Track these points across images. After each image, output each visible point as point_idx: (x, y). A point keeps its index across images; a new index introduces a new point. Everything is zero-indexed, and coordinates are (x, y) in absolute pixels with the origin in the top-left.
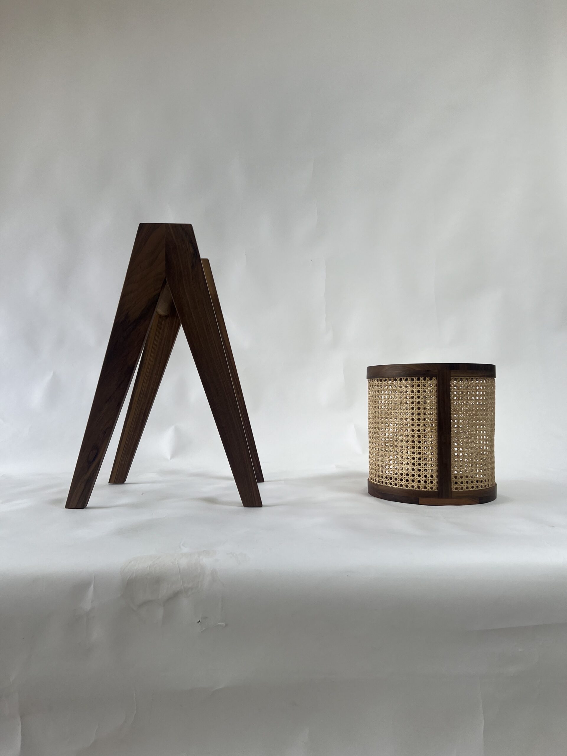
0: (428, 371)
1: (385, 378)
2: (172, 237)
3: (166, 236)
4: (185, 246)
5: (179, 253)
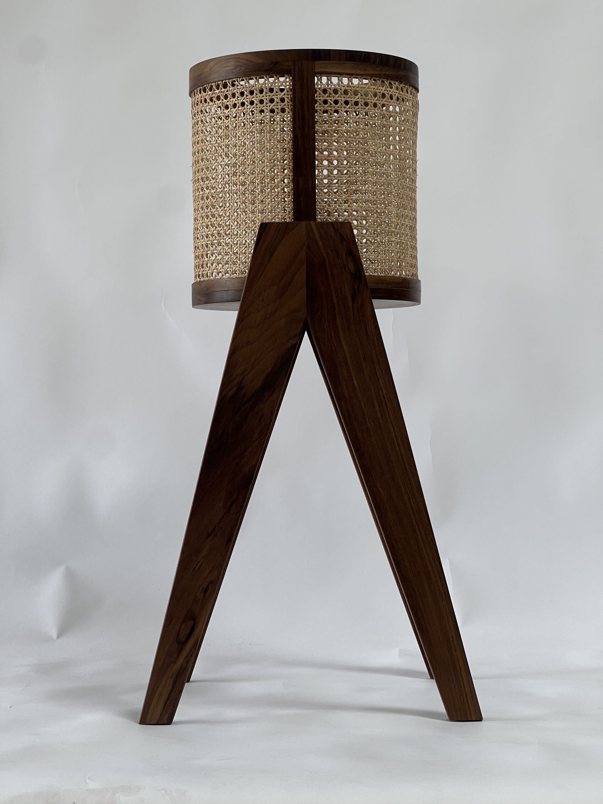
0: (276, 63)
1: (210, 85)
2: (317, 244)
3: (306, 243)
4: (341, 260)
5: (329, 273)
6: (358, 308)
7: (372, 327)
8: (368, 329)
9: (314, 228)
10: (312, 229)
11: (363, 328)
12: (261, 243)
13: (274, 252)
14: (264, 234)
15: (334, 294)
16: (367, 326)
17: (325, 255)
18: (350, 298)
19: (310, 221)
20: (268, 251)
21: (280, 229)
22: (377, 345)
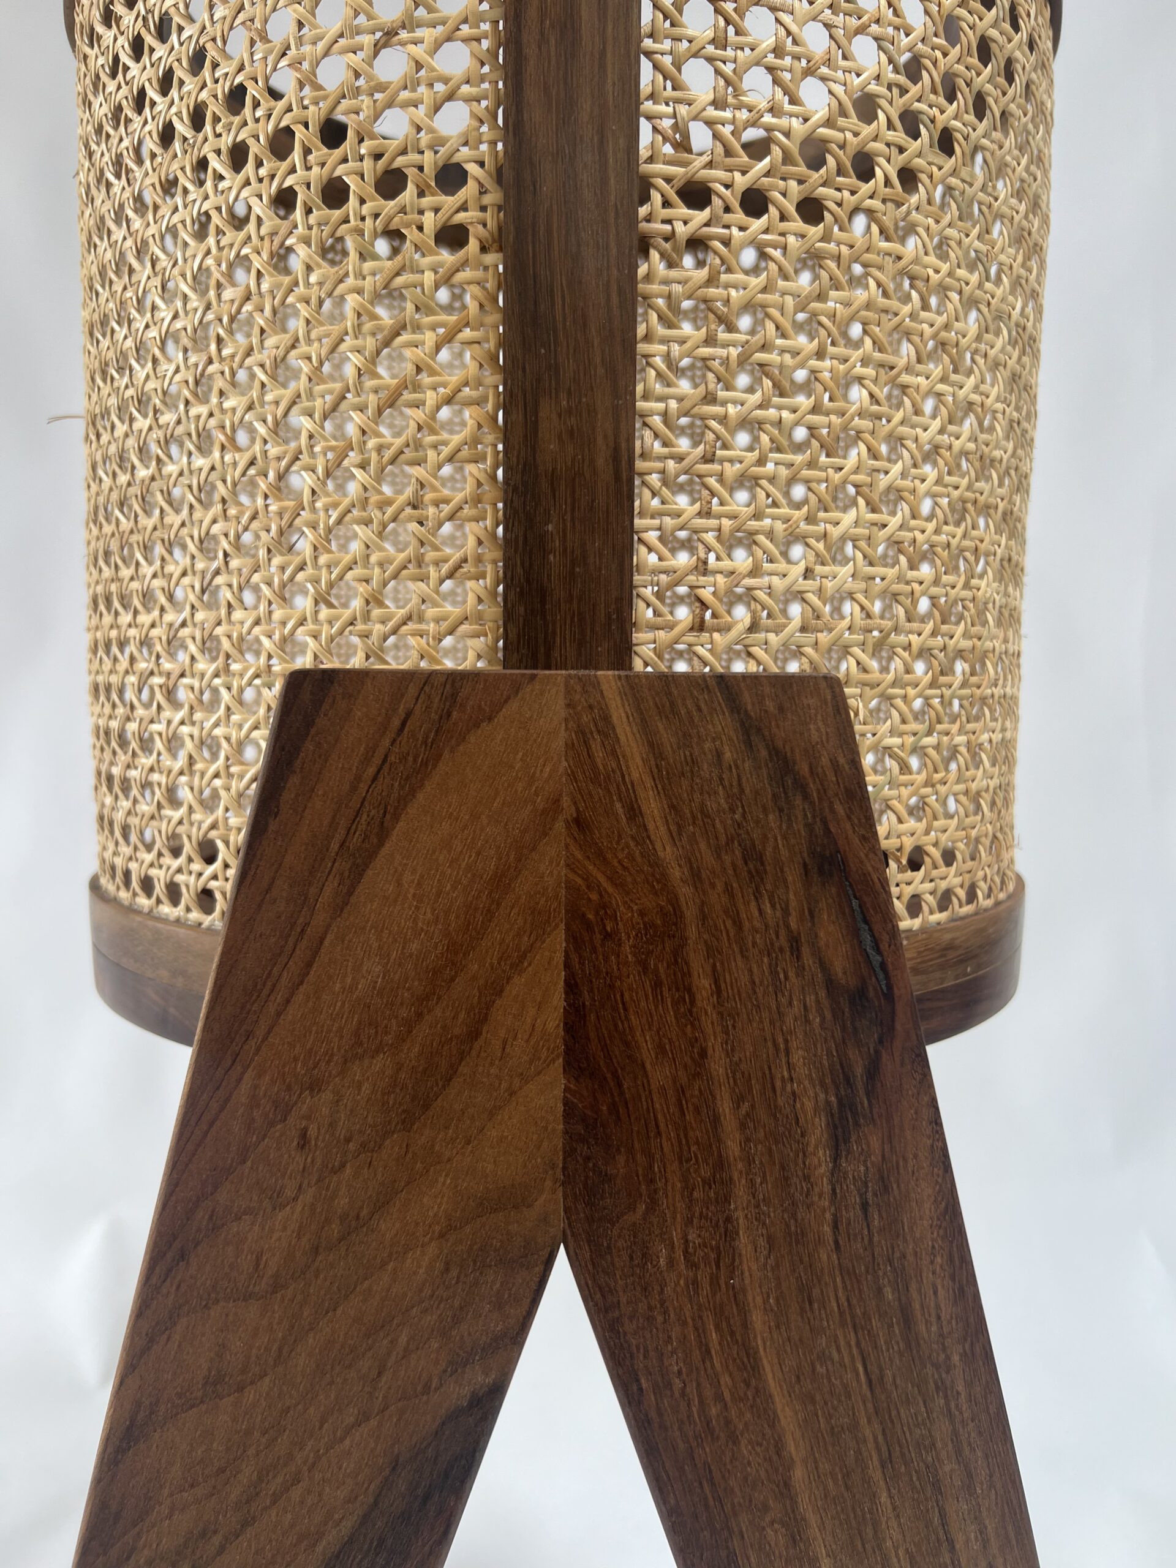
2: (634, 812)
3: (566, 801)
4: (773, 906)
5: (703, 984)
6: (866, 1184)
7: (941, 1292)
8: (917, 1305)
9: (619, 713)
10: (606, 718)
11: (889, 1294)
12: (287, 796)
13: (372, 855)
14: (309, 746)
15: (725, 1106)
16: (913, 1286)
17: (676, 873)
18: (818, 1131)
19: (597, 668)
20: (335, 846)
21: (409, 714)
22: (961, 1388)
